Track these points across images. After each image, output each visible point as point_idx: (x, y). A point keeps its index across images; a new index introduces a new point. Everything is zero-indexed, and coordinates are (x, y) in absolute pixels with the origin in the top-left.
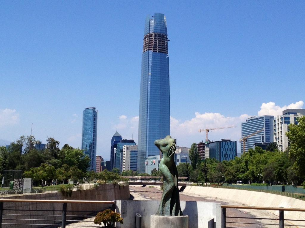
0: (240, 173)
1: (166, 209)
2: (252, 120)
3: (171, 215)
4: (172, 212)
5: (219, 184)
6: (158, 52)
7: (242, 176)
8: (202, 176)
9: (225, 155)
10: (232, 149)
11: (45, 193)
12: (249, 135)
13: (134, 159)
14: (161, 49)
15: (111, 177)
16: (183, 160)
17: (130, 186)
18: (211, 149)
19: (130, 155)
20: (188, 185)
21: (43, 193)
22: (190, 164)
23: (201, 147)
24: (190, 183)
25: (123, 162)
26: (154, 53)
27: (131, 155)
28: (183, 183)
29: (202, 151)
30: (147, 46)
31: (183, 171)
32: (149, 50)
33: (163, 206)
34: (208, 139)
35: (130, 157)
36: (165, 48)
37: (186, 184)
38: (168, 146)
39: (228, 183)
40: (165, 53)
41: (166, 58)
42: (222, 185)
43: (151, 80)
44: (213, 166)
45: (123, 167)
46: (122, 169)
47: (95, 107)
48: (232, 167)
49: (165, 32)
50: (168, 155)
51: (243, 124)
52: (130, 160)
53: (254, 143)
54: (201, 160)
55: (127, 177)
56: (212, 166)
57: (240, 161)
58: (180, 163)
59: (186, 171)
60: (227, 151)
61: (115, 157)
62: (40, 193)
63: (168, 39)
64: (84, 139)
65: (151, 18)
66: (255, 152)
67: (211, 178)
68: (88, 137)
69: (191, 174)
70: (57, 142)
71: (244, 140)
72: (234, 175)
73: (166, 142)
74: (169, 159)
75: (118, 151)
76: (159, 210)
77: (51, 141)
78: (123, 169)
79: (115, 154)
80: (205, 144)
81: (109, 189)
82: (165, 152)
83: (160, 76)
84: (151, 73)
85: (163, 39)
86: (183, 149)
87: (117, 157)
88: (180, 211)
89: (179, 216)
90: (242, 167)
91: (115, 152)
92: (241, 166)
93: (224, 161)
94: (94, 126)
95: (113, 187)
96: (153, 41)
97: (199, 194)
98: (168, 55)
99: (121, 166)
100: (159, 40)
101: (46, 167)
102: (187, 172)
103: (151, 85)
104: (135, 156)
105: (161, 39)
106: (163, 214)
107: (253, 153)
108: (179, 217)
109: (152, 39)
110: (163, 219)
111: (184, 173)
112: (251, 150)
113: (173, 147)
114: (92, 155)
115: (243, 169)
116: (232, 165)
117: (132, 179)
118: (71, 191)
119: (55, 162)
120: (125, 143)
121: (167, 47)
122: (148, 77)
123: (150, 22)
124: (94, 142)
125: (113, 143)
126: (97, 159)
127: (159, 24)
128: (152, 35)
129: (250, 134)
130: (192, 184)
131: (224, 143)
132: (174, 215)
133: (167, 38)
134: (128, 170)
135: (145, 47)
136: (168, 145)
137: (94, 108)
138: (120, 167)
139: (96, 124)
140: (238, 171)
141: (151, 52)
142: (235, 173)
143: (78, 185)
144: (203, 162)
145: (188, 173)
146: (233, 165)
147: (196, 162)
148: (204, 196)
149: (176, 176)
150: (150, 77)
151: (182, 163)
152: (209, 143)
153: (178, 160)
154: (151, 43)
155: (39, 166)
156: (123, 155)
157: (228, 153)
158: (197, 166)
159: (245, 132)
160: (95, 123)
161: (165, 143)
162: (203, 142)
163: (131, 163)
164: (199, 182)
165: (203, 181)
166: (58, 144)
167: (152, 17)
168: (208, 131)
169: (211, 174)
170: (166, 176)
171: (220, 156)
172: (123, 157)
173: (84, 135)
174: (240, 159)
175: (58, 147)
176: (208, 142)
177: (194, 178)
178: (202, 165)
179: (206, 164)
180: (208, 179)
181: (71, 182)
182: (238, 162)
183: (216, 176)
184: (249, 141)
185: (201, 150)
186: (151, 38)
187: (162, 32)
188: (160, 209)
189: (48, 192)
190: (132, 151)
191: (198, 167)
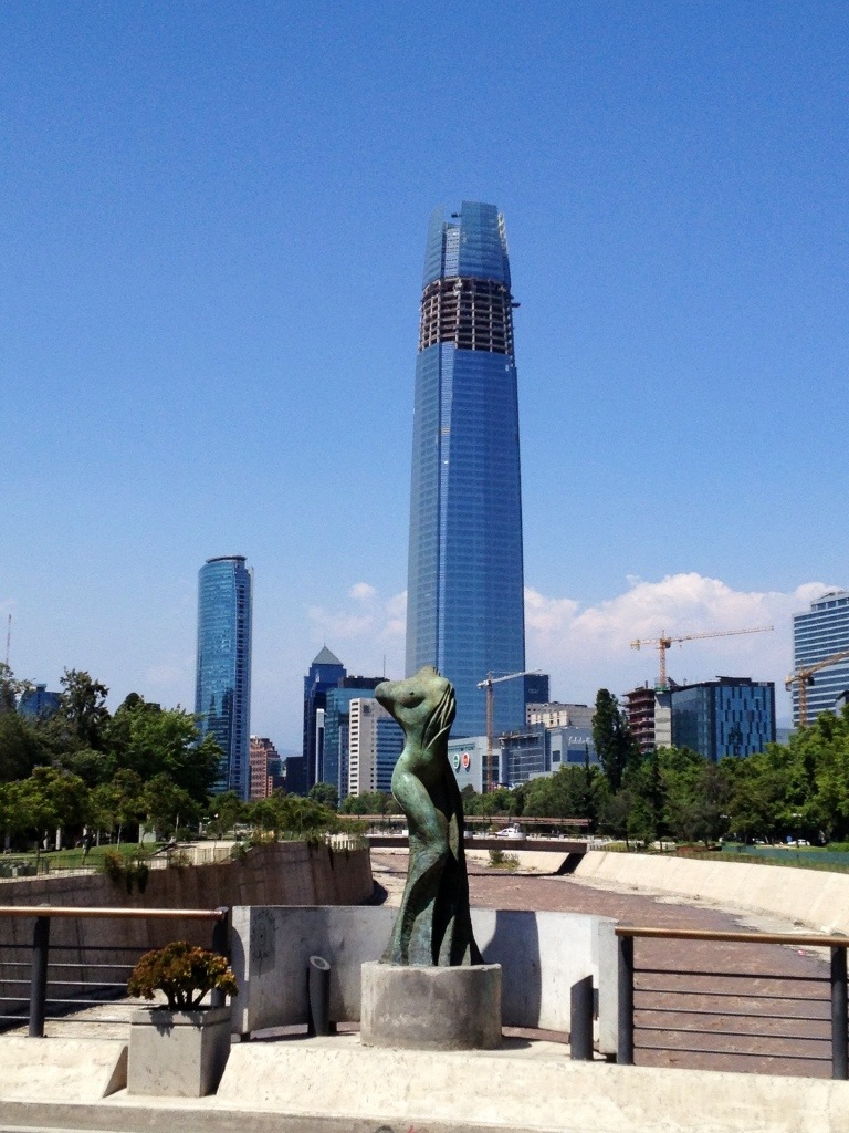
0: (787, 802)
1: (417, 941)
2: (832, 604)
3: (436, 963)
4: (441, 951)
5: (707, 846)
6: (477, 348)
7: (794, 815)
8: (646, 813)
9: (731, 736)
10: (757, 713)
11: (47, 877)
12: (821, 659)
13: (388, 748)
14: (486, 336)
15: (298, 815)
16: (573, 755)
17: (373, 850)
18: (678, 712)
19: (376, 736)
20: (593, 849)
21: (42, 876)
22: (601, 771)
23: (640, 705)
24: (598, 842)
25: (351, 760)
26: (461, 350)
27: (378, 733)
28: (572, 840)
29: (644, 720)
30: (435, 325)
31: (573, 796)
32: (442, 340)
33: (407, 927)
34: (667, 676)
35: (376, 742)
36: (501, 334)
37: (585, 845)
38: (425, 707)
39: (743, 841)
40: (503, 351)
41: (507, 369)
42: (719, 849)
43: (452, 455)
44: (688, 778)
45: (350, 778)
46: (347, 786)
47: (242, 555)
48: (756, 782)
49: (500, 273)
50: (424, 738)
51: (799, 620)
52: (375, 754)
53: (842, 692)
54: (640, 754)
55: (363, 817)
56: (683, 777)
57: (787, 757)
58: (562, 767)
59: (585, 796)
60: (737, 720)
61: (322, 744)
62: (29, 879)
63: (513, 301)
64: (203, 673)
65: (451, 220)
66: (842, 727)
67: (678, 822)
68: (217, 667)
69: (603, 806)
70: (100, 688)
71: (803, 678)
72: (762, 813)
73: (417, 691)
74: (426, 754)
75: (331, 720)
76: (391, 943)
77: (78, 683)
78: (352, 787)
79: (321, 729)
80: (658, 696)
81: (289, 863)
82: (411, 728)
83: (486, 440)
84: (452, 429)
85: (494, 301)
86: (575, 714)
87: (329, 744)
88: (468, 946)
90: (793, 780)
91: (320, 723)
92: (792, 776)
93: (728, 758)
94: (241, 627)
95: (304, 855)
96: (455, 305)
97: (632, 883)
98: (513, 361)
99: (343, 774)
100: (480, 302)
101: (52, 779)
102: (589, 798)
103: (451, 473)
105: (486, 299)
106: (404, 958)
107: (836, 730)
108: (465, 972)
109: (454, 301)
110: (406, 976)
111: (578, 805)
112: (826, 718)
113: (444, 709)
114: (233, 734)
115: (798, 790)
116: (755, 774)
117: (383, 826)
118: (144, 869)
119: (91, 762)
120: (354, 691)
121: (508, 330)
122: (440, 443)
123: (444, 236)
124: (240, 687)
125: (313, 688)
126: (251, 750)
127: (479, 245)
128: (454, 283)
129: (824, 659)
130: (606, 843)
131: (727, 691)
132: (448, 963)
133: (508, 296)
134: (369, 790)
135: (427, 329)
136: (426, 701)
137: (241, 559)
138: (339, 780)
139: (249, 620)
140: (778, 795)
141: (450, 348)
142: (769, 802)
143: (173, 845)
144: (647, 762)
145: (592, 803)
146: (759, 774)
147: (622, 762)
148: (652, 889)
149: (454, 816)
150: (446, 444)
151: (569, 766)
152: (672, 691)
153: (557, 754)
154: (450, 315)
155: (27, 778)
156: (351, 737)
157: (744, 730)
158: (627, 776)
159: (806, 649)
160: (245, 616)
161: (412, 694)
162: (649, 688)
163: (381, 766)
164: (633, 838)
165: (649, 832)
166: (104, 693)
167: (454, 216)
168: (666, 645)
169: (676, 808)
170: (415, 816)
171: (713, 739)
172: (351, 743)
173: (202, 660)
174: (786, 752)
175: (102, 703)
176: (668, 685)
177: (614, 821)
178: (646, 775)
179: (661, 769)
180: (666, 825)
181: (148, 838)
182: (780, 761)
183: (696, 816)
184: (822, 682)
185: (641, 716)
186: (448, 294)
187: (491, 272)
188: (397, 942)
189: (57, 872)
190: (384, 721)
191: (630, 781)
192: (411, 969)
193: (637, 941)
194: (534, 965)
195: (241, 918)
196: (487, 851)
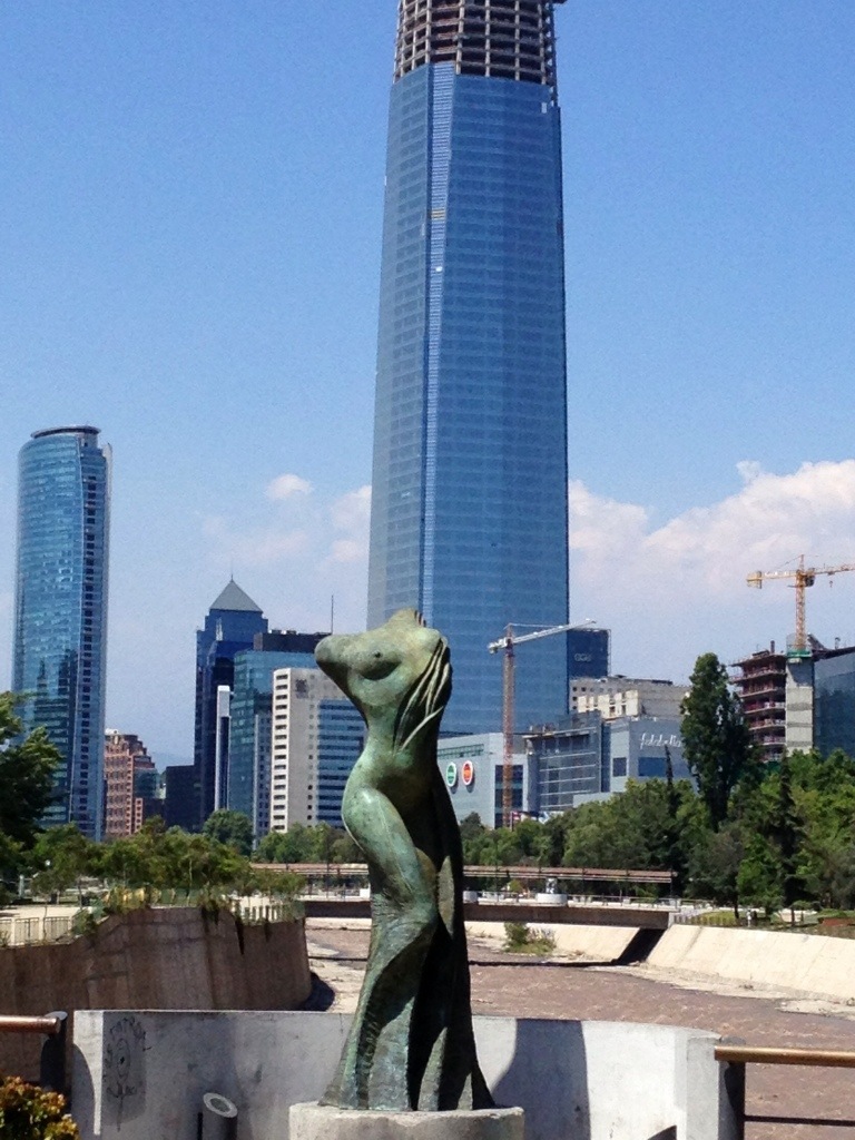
1: (383, 1069)
3: (414, 1106)
4: (424, 1086)
6: (493, 73)
8: (768, 863)
13: (339, 753)
14: (507, 53)
15: (186, 864)
16: (647, 765)
17: (311, 921)
18: (825, 692)
19: (317, 732)
20: (679, 921)
22: (696, 792)
23: (760, 682)
24: (688, 909)
25: (275, 773)
26: (467, 77)
27: (322, 727)
28: (644, 907)
29: (768, 706)
30: (422, 33)
31: (647, 833)
32: (435, 59)
33: (366, 1045)
34: (808, 632)
35: (316, 742)
36: (535, 51)
37: (666, 915)
38: (400, 678)
40: (537, 80)
41: (544, 110)
43: (447, 256)
44: (837, 804)
45: (274, 802)
46: (268, 815)
47: (92, 425)
50: (399, 729)
52: (316, 762)
54: (761, 764)
55: (295, 866)
58: (630, 785)
59: (665, 833)
61: (226, 744)
64: (26, 626)
67: (821, 877)
68: (50, 614)
69: (697, 850)
73: (387, 651)
74: (401, 757)
75: (243, 704)
76: (339, 1073)
78: (277, 817)
79: (225, 720)
80: (790, 665)
81: (170, 943)
82: (377, 713)
83: (506, 232)
84: (450, 211)
86: (650, 696)
87: (239, 745)
88: (469, 1078)
89: (465, 1111)
91: (223, 710)
94: (91, 546)
95: (195, 931)
97: (745, 977)
98: (554, 97)
99: (260, 796)
102: (673, 837)
103: (448, 286)
104: (350, 733)
106: (362, 1098)
108: (464, 1119)
110: (364, 1127)
111: (655, 848)
113: (432, 683)
114: (77, 729)
117: (328, 882)
120: (281, 656)
121: (546, 44)
122: (429, 236)
124: (88, 648)
125: (212, 650)
126: (107, 755)
130: (701, 911)
132: (435, 1105)
134: (305, 823)
135: (409, 40)
136: (401, 669)
137: (91, 432)
138: (255, 806)
139: (104, 534)
141: (447, 73)
144: (772, 777)
145: (679, 844)
147: (729, 778)
148: (779, 989)
149: (447, 861)
150: (439, 237)
151: (641, 783)
152: (815, 658)
153: (620, 763)
154: (446, 16)
156: (275, 732)
158: (737, 800)
160: (97, 528)
161: (378, 655)
162: (777, 653)
163: (325, 782)
164: (744, 904)
165: (774, 894)
168: (807, 580)
169: (819, 854)
170: (382, 861)
172: (275, 743)
173: (25, 602)
176: (809, 648)
177: (714, 876)
178: (770, 799)
179: (795, 788)
180: (802, 882)
185: (763, 699)
188: (349, 1070)
190: (332, 707)
191: (743, 808)
192: (373, 1115)
193: (752, 1070)
194: (578, 1109)
195: (89, 1031)
196: (502, 924)
